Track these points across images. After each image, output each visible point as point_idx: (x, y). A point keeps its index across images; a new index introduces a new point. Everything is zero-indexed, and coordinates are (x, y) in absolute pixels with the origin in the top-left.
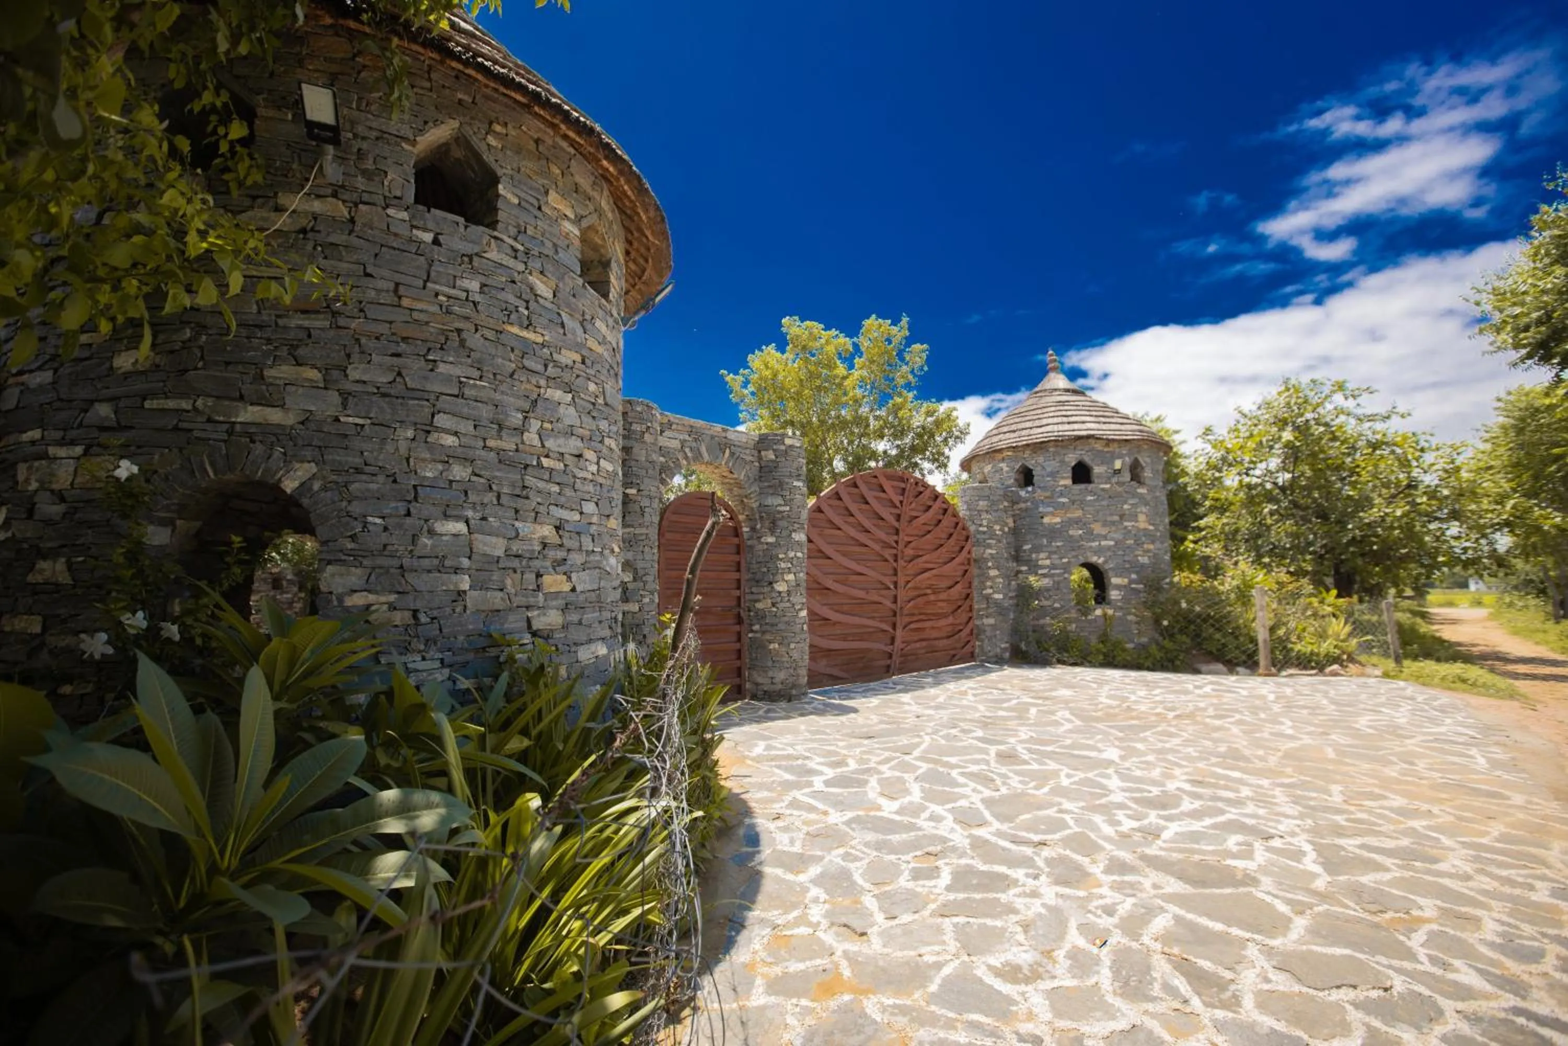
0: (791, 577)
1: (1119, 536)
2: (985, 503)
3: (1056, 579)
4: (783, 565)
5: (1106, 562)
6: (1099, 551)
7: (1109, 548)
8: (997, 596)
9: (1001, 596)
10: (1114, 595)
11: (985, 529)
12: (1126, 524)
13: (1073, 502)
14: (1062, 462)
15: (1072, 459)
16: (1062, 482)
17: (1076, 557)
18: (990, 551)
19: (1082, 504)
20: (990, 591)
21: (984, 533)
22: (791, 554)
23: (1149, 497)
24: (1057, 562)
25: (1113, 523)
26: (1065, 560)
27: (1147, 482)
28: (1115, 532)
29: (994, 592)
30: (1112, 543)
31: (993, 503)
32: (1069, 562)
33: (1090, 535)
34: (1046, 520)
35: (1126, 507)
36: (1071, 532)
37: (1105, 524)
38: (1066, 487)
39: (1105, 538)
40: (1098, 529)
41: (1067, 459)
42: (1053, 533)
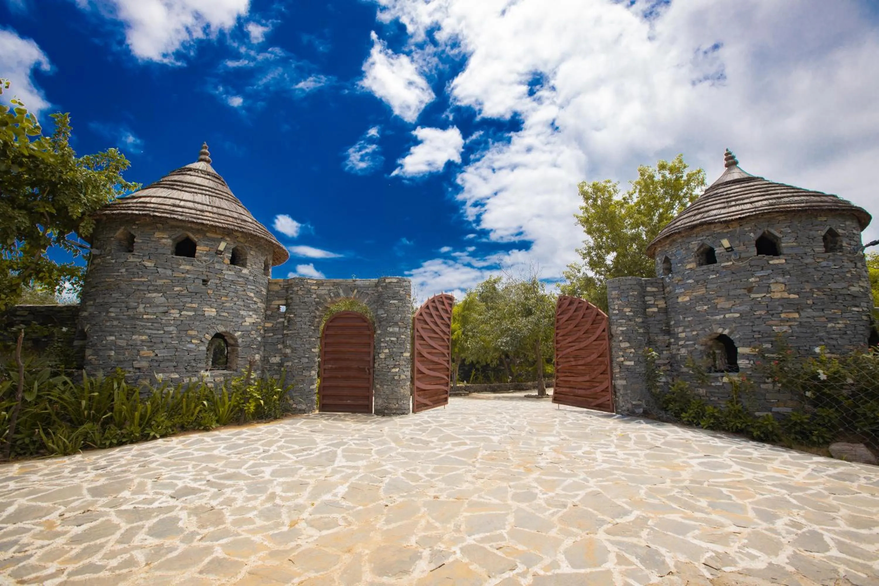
0: (387, 351)
1: (745, 308)
2: (616, 292)
3: (689, 349)
4: (383, 345)
5: (731, 333)
6: (724, 323)
7: (734, 320)
8: (627, 363)
9: (632, 363)
10: (742, 363)
11: (617, 312)
12: (753, 296)
13: (697, 282)
14: (687, 249)
15: (694, 245)
16: (688, 267)
17: (703, 329)
18: (621, 329)
19: (706, 282)
20: (622, 359)
21: (617, 315)
22: (387, 339)
23: (788, 267)
24: (689, 334)
25: (738, 296)
26: (695, 333)
27: (785, 251)
28: (740, 305)
29: (625, 360)
30: (738, 315)
31: (623, 292)
32: (697, 334)
33: (715, 310)
34: (680, 300)
35: (752, 280)
36: (698, 308)
37: (728, 298)
38: (691, 269)
39: (729, 310)
40: (722, 303)
41: (691, 246)
42: (687, 309)
